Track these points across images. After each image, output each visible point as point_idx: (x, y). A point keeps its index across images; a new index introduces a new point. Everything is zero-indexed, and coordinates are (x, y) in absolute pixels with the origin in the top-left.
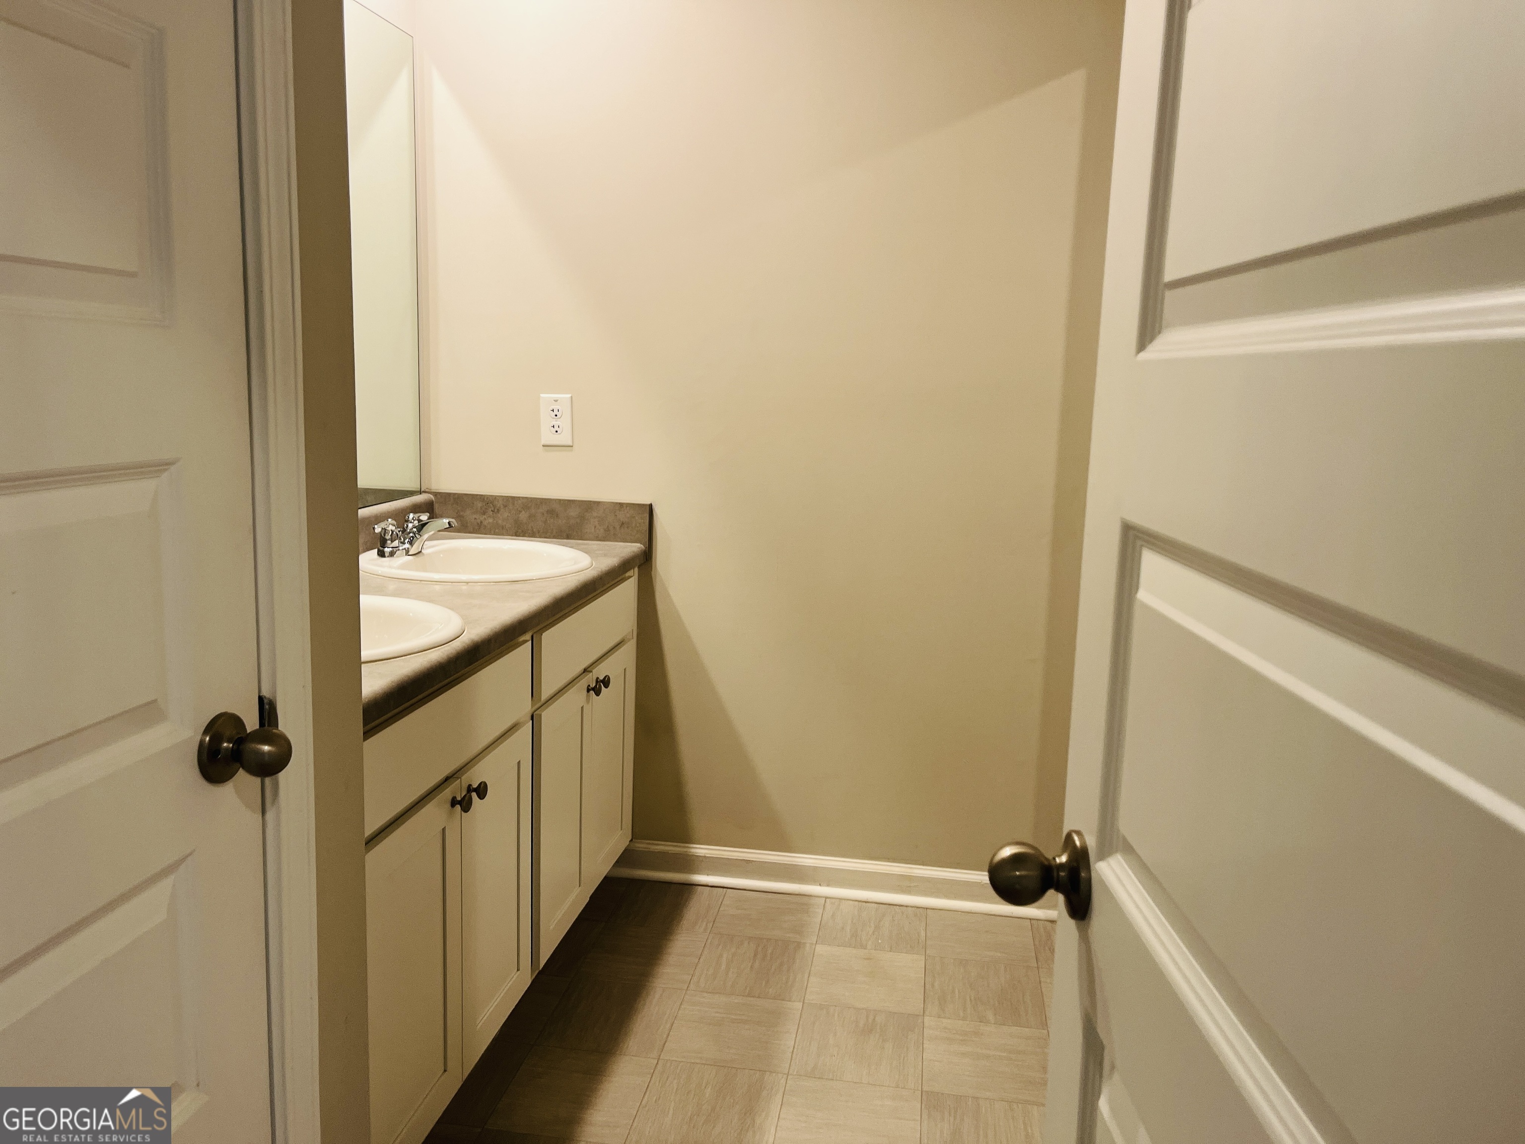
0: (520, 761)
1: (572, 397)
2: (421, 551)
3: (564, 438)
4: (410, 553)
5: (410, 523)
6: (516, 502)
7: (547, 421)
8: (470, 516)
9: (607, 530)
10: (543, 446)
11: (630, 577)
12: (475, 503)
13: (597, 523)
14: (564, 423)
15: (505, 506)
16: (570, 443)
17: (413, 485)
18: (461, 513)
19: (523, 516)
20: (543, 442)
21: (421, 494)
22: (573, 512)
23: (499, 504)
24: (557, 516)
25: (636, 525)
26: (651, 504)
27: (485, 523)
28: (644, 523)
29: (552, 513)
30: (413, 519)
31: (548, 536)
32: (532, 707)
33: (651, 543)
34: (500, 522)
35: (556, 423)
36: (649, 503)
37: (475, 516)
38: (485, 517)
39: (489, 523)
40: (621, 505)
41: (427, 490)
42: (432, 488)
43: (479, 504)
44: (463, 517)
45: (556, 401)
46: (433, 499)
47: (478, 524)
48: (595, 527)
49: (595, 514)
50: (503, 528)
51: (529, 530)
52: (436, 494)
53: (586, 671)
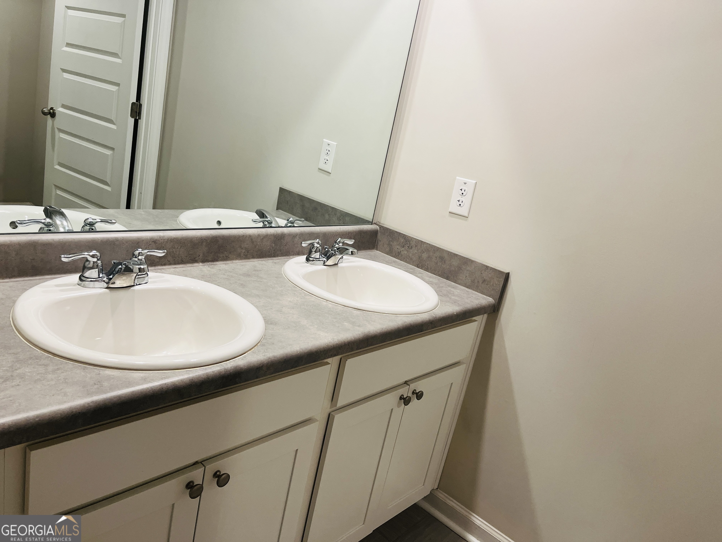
0: (298, 449)
1: (476, 182)
2: (337, 264)
3: (463, 211)
4: (326, 264)
5: (337, 244)
6: (423, 245)
7: (456, 195)
8: (396, 247)
9: (473, 281)
10: (450, 213)
11: (475, 321)
12: (400, 239)
13: (468, 275)
14: (466, 200)
15: (416, 246)
16: (466, 215)
17: (369, 216)
18: (391, 243)
19: (425, 256)
20: (451, 210)
21: (372, 224)
22: (455, 263)
23: (413, 243)
24: (445, 262)
25: (493, 285)
26: (509, 273)
27: (402, 253)
28: (499, 285)
29: (442, 259)
30: (339, 242)
31: (435, 273)
32: (330, 408)
33: (500, 301)
34: (411, 255)
35: (461, 199)
36: (506, 271)
37: (398, 247)
38: (403, 249)
39: (405, 254)
40: (487, 267)
41: (378, 223)
42: (382, 222)
43: (402, 240)
44: (391, 245)
45: (465, 183)
46: (379, 230)
47: (398, 252)
48: (466, 277)
49: (468, 268)
50: (411, 259)
51: (426, 266)
52: (381, 227)
53: (406, 383)
